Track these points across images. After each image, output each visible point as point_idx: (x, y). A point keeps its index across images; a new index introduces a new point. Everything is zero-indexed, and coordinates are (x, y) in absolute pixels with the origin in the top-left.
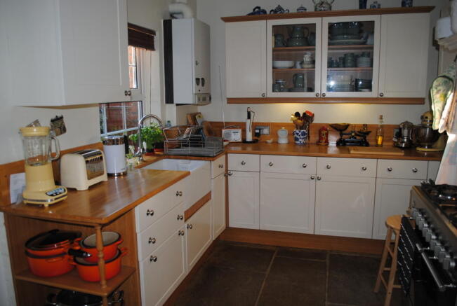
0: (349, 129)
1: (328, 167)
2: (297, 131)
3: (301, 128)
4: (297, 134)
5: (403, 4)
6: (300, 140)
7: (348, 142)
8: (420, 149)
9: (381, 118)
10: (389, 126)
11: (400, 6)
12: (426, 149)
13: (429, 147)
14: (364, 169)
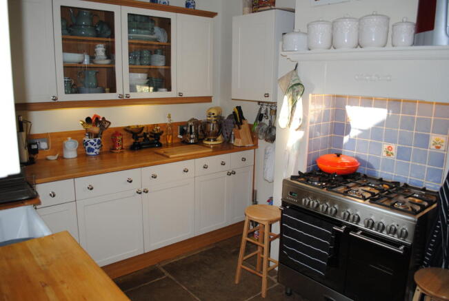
0: (145, 131)
1: (155, 177)
2: (92, 141)
3: (96, 136)
4: (92, 144)
5: (188, 5)
6: (96, 150)
7: (143, 144)
8: (206, 142)
9: (169, 117)
10: (175, 124)
11: (184, 6)
12: (212, 142)
13: (215, 140)
14: (186, 171)
